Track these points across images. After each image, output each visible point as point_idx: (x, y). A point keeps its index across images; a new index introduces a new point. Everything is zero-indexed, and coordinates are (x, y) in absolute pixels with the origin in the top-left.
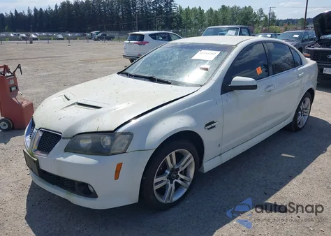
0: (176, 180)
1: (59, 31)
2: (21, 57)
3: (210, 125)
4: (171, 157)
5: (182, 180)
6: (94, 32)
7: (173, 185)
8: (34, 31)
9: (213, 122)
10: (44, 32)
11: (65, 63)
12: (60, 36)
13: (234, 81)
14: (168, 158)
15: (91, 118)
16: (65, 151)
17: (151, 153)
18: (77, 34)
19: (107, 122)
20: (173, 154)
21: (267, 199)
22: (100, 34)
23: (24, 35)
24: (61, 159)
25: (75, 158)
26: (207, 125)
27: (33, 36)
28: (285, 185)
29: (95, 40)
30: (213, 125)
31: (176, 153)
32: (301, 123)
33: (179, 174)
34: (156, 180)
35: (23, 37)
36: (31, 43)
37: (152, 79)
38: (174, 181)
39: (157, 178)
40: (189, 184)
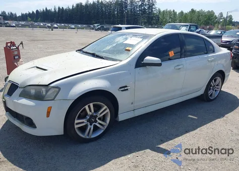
0: (94, 123)
1: (73, 23)
2: (42, 39)
3: (124, 88)
4: (89, 107)
5: (99, 124)
6: (96, 25)
7: (92, 126)
8: (57, 22)
9: (126, 87)
10: (63, 23)
11: (68, 44)
12: (73, 26)
13: (146, 60)
14: (87, 107)
15: (38, 76)
16: (20, 96)
17: (71, 102)
18: (84, 26)
19: (45, 79)
20: (91, 105)
21: (160, 144)
22: (100, 26)
23: (49, 25)
24: (16, 101)
25: (24, 101)
26: (120, 88)
27: (56, 26)
28: (179, 136)
29: (96, 30)
30: (126, 88)
31: (94, 105)
32: (213, 95)
33: (97, 119)
34: (76, 121)
35: (48, 26)
36: (52, 30)
37: (93, 55)
38: (93, 124)
39: (78, 119)
40: (106, 127)
